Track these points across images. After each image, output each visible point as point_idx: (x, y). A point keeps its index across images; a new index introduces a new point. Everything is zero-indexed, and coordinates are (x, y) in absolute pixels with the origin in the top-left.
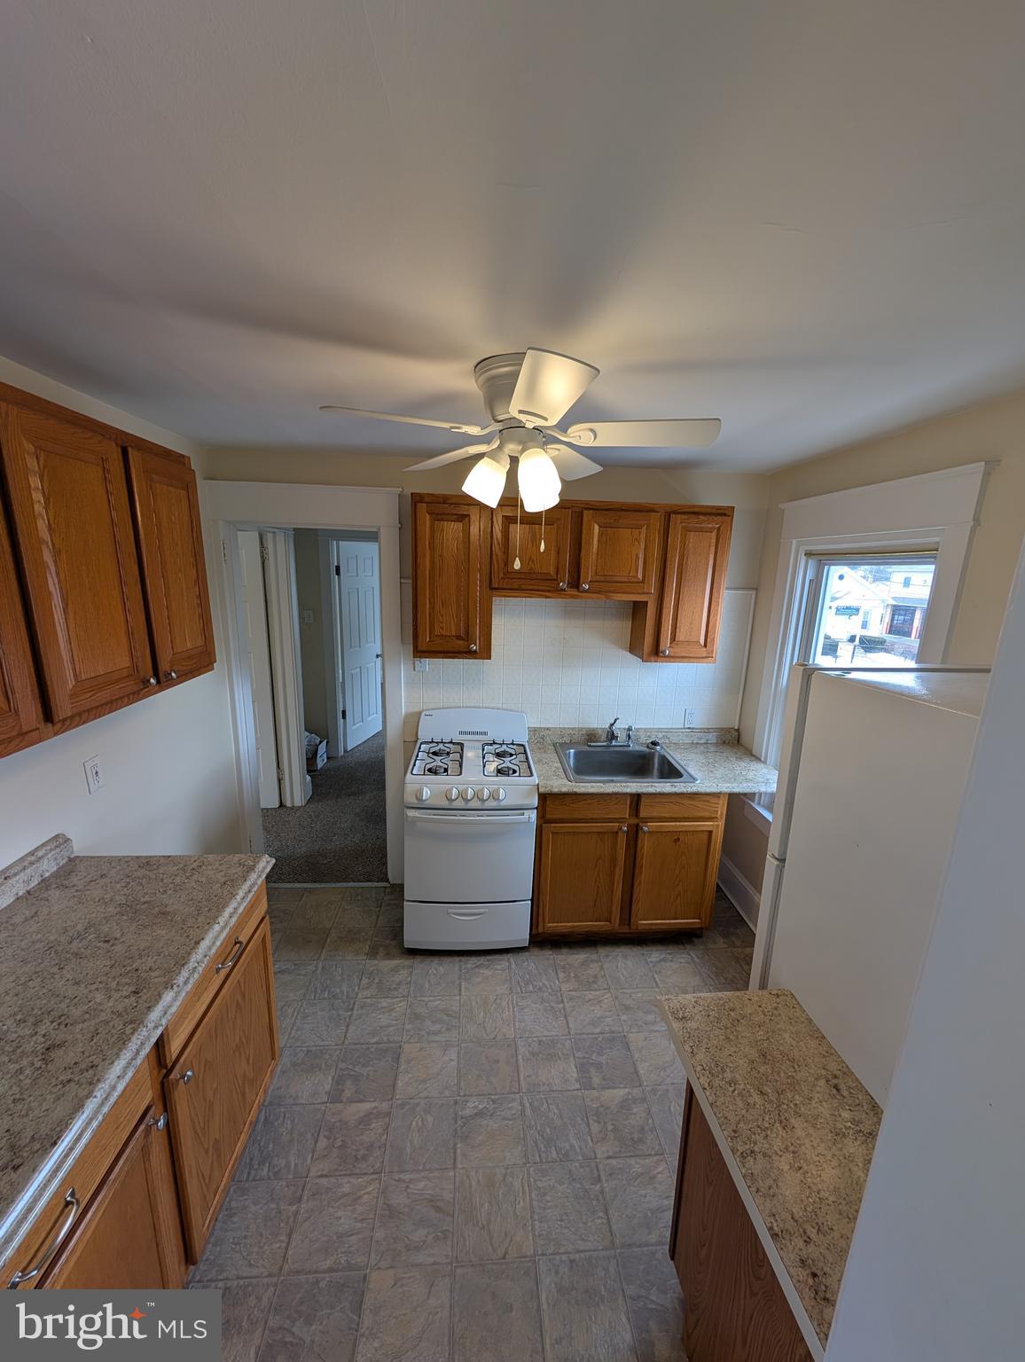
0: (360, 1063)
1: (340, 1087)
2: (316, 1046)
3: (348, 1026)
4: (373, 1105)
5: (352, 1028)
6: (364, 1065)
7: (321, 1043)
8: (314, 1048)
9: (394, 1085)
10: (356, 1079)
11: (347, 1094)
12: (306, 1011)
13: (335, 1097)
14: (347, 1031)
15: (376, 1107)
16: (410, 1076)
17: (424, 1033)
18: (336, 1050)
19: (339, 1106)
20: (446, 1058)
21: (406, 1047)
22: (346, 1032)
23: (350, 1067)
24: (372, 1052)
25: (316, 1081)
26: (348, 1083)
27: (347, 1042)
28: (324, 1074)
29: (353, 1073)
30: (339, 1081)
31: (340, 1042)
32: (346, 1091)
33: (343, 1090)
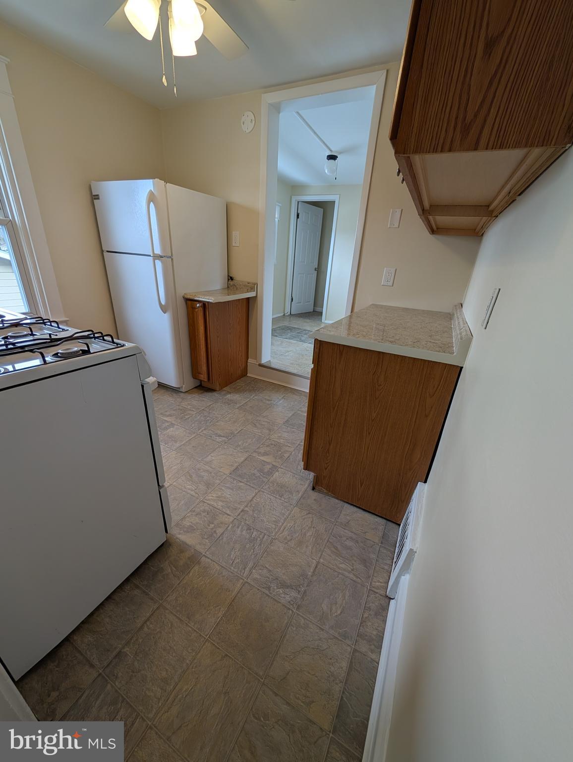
0: (256, 477)
1: (271, 471)
2: (276, 498)
3: (251, 500)
4: (259, 457)
5: (249, 498)
6: (254, 474)
7: (272, 497)
8: (277, 497)
9: (246, 460)
10: (261, 471)
11: (269, 467)
12: (274, 526)
13: (274, 468)
14: (253, 498)
15: (259, 456)
16: (236, 460)
17: (213, 474)
18: (265, 489)
19: (274, 464)
20: (213, 458)
21: (227, 472)
22: (254, 496)
23: (261, 477)
24: (247, 479)
25: (281, 479)
26: (266, 470)
27: (257, 491)
28: (276, 480)
29: (261, 474)
30: (270, 473)
31: (261, 493)
32: (269, 468)
33: (270, 469)
